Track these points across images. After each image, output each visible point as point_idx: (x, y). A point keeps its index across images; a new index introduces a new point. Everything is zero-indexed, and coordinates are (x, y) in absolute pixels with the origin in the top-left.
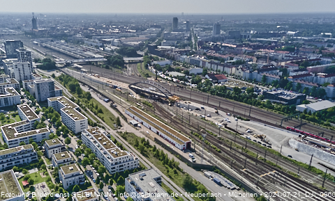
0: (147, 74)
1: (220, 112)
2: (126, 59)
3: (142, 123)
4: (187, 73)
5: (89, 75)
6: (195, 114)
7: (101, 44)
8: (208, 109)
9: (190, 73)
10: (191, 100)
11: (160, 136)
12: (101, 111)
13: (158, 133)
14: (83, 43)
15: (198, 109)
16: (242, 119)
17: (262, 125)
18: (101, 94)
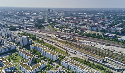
0: (56, 30)
1: (97, 43)
2: (43, 24)
3: (76, 52)
4: (70, 29)
5: (35, 32)
6: (89, 45)
7: (28, 19)
8: (92, 42)
9: (71, 29)
10: (83, 39)
11: (88, 57)
12: (54, 48)
13: (86, 56)
14: (19, 18)
15: (89, 43)
16: (107, 46)
17: (116, 47)
18: (46, 40)
